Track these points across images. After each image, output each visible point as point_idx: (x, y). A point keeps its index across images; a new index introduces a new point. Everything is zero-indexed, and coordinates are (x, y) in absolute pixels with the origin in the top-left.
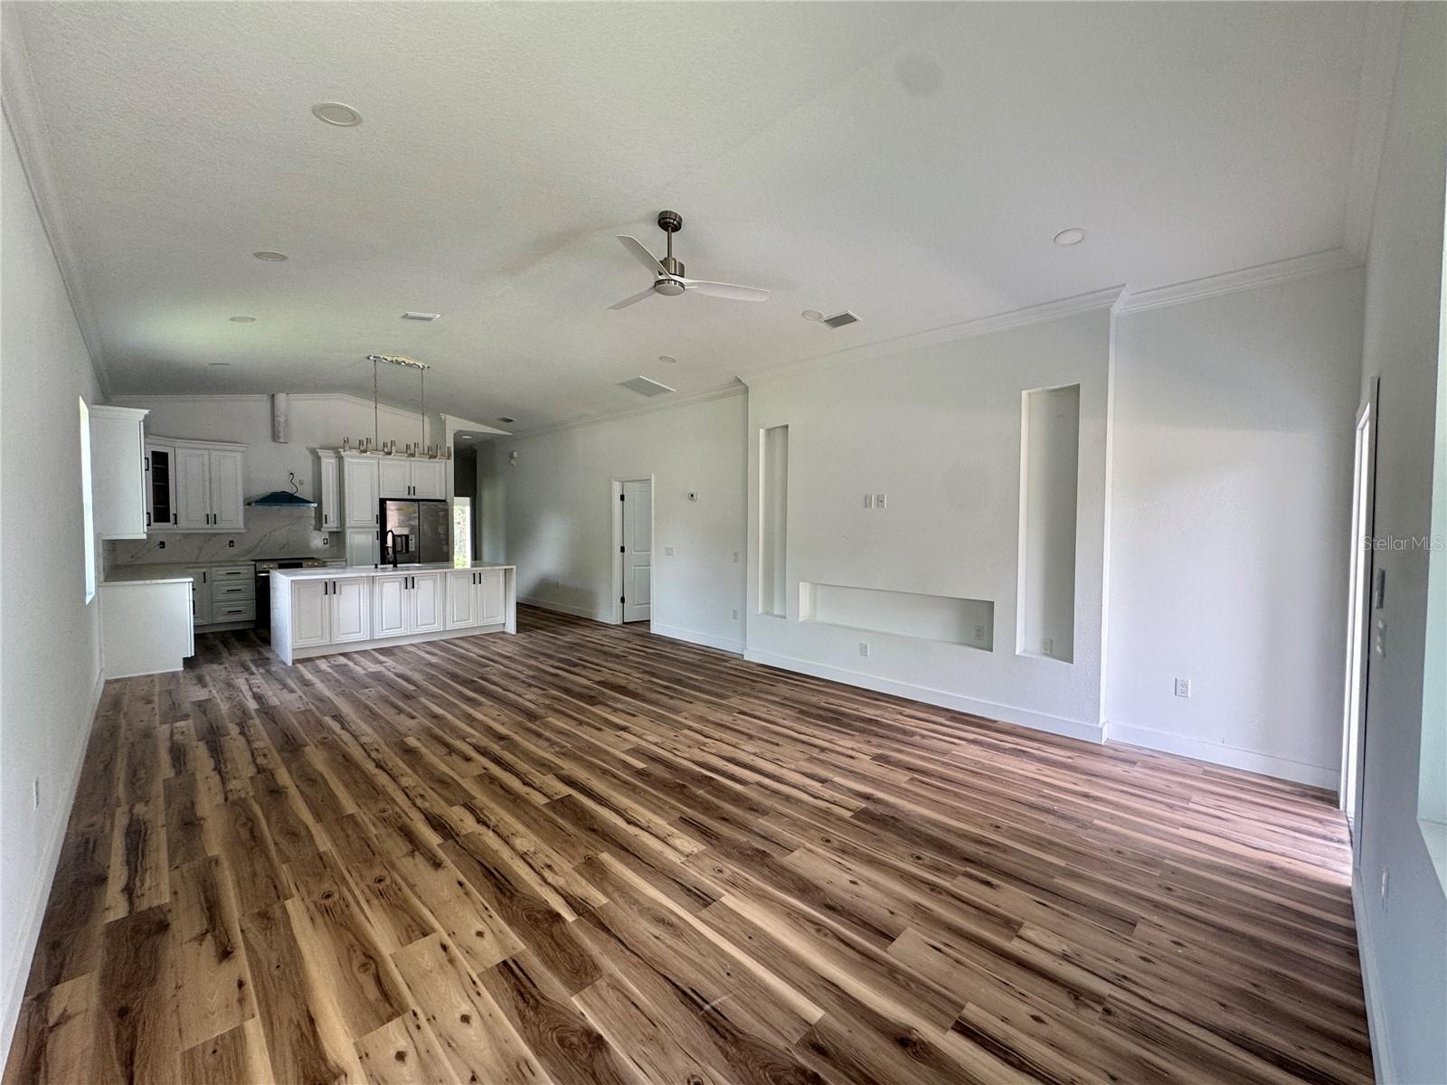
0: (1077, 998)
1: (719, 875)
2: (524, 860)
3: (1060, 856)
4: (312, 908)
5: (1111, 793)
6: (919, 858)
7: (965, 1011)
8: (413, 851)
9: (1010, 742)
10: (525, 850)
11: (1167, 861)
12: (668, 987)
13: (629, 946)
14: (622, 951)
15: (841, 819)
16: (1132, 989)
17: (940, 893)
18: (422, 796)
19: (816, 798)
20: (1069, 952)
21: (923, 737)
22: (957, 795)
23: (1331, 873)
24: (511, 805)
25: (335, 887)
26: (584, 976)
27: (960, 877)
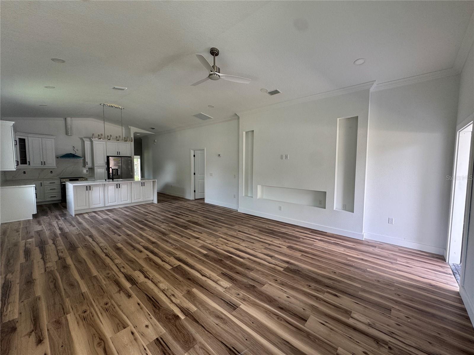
0: (378, 343)
1: (238, 296)
2: (164, 293)
3: (359, 283)
4: (78, 317)
6: (310, 286)
7: (338, 351)
8: (120, 290)
9: (333, 240)
10: (164, 289)
11: (395, 284)
12: (223, 347)
13: (207, 329)
14: (204, 331)
15: (279, 271)
16: (396, 338)
17: (320, 300)
18: (123, 267)
19: (269, 263)
20: (371, 323)
21: (303, 239)
22: (319, 261)
23: (451, 286)
24: (158, 270)
25: (88, 308)
26: (189, 344)
27: (326, 294)
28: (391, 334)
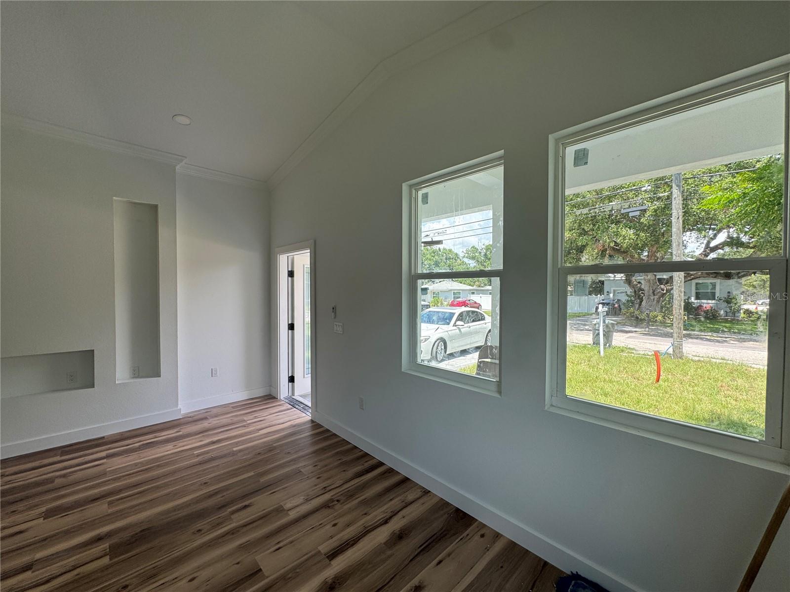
0: (329, 507)
3: (248, 472)
5: (220, 435)
6: (199, 531)
7: (322, 551)
9: (136, 443)
16: (331, 488)
17: (238, 531)
20: (305, 497)
21: (64, 476)
22: (158, 487)
27: (232, 517)
28: (325, 490)
